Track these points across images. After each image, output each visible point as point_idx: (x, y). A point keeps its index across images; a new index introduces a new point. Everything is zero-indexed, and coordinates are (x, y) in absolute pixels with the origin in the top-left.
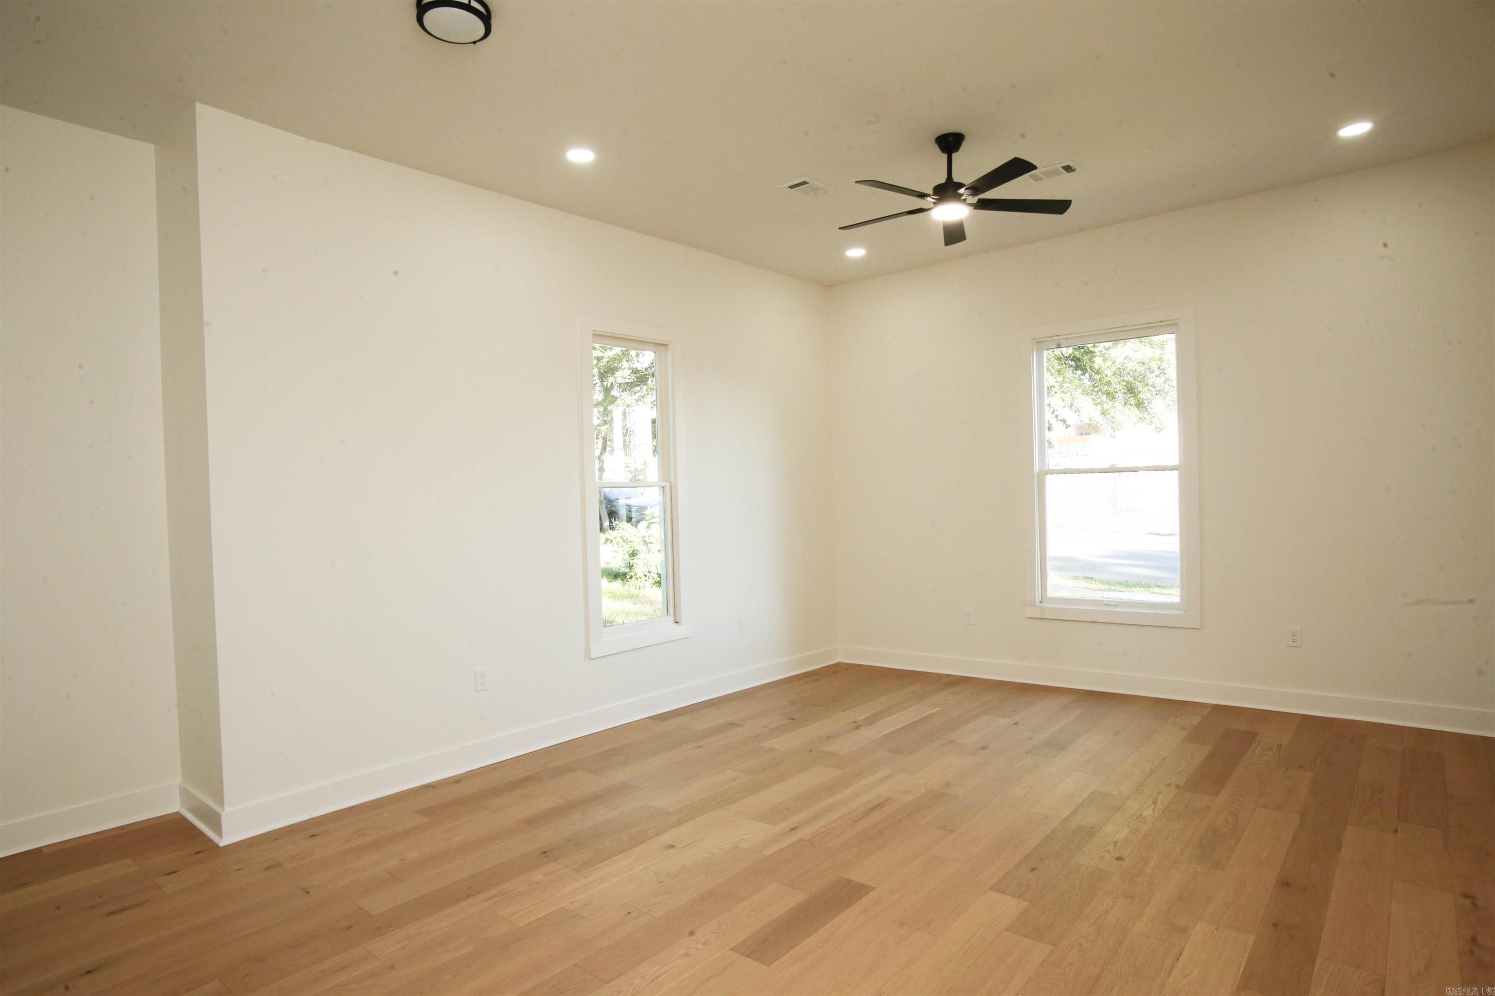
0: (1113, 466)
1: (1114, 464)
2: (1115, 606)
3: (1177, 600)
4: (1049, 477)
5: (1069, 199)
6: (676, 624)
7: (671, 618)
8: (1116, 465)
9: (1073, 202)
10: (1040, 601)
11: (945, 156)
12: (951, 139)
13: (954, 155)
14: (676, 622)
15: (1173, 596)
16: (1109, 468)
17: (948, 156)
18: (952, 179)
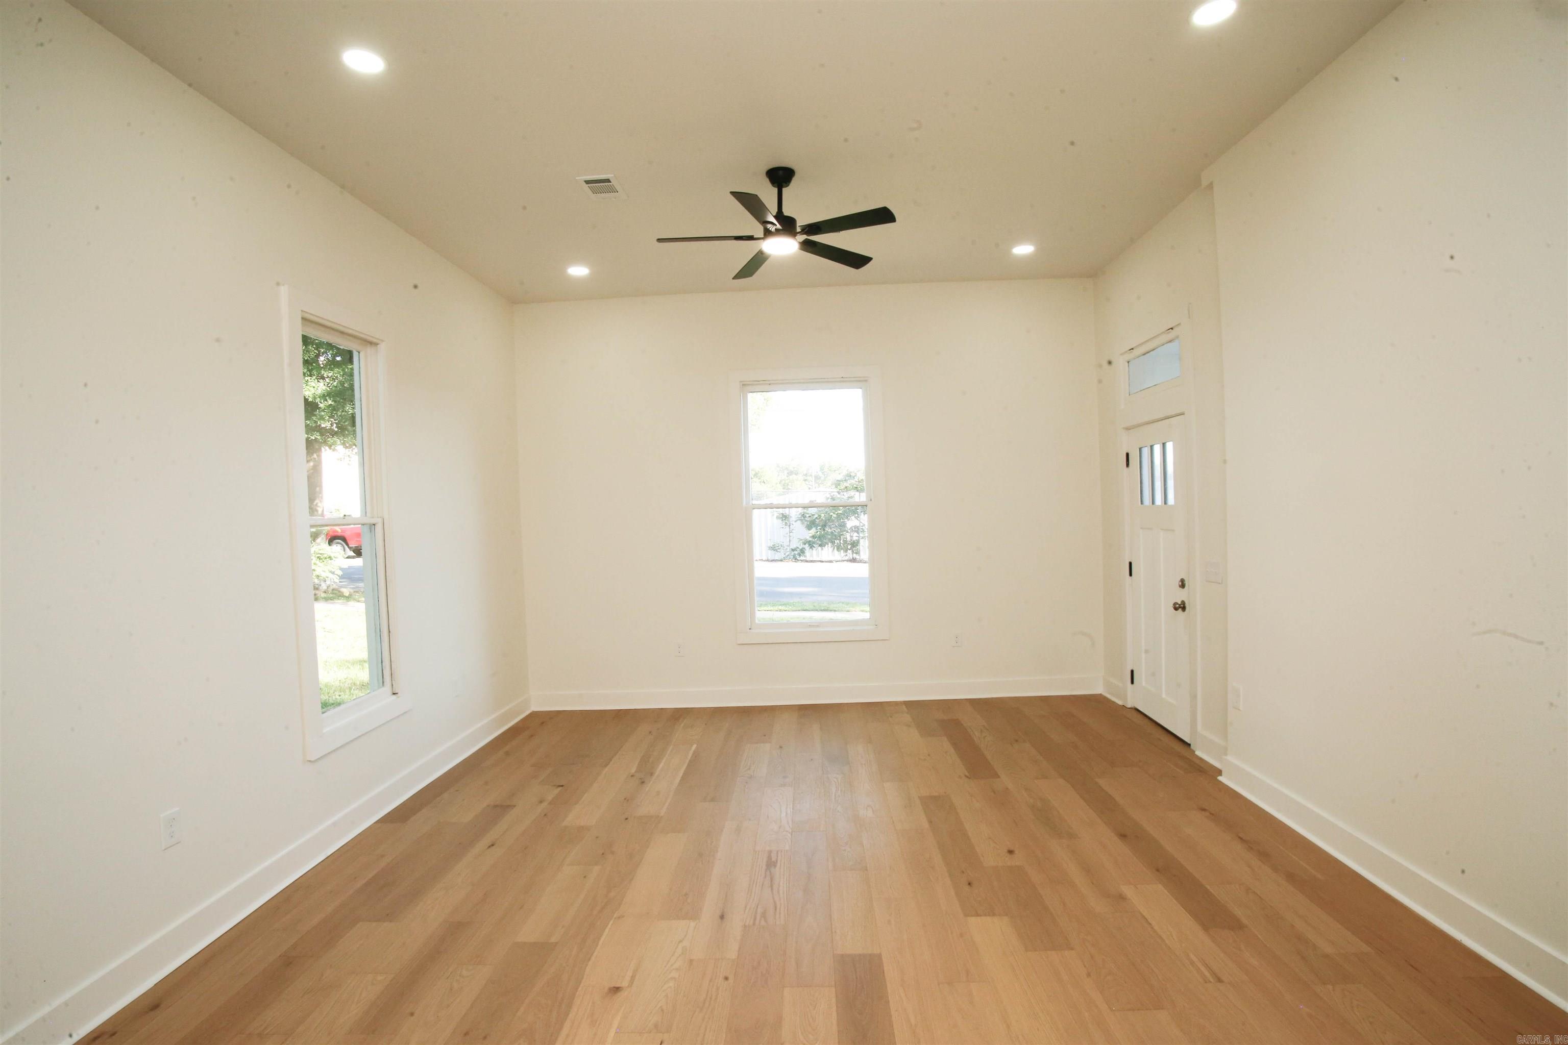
0: (813, 501)
1: (812, 500)
2: (818, 626)
3: (867, 616)
4: (756, 512)
5: (871, 257)
6: (394, 697)
7: (387, 689)
8: (815, 501)
9: (873, 260)
10: (750, 627)
11: (775, 190)
12: (781, 172)
13: (784, 190)
14: (394, 694)
15: (861, 613)
16: (807, 504)
17: (778, 190)
18: (782, 212)
